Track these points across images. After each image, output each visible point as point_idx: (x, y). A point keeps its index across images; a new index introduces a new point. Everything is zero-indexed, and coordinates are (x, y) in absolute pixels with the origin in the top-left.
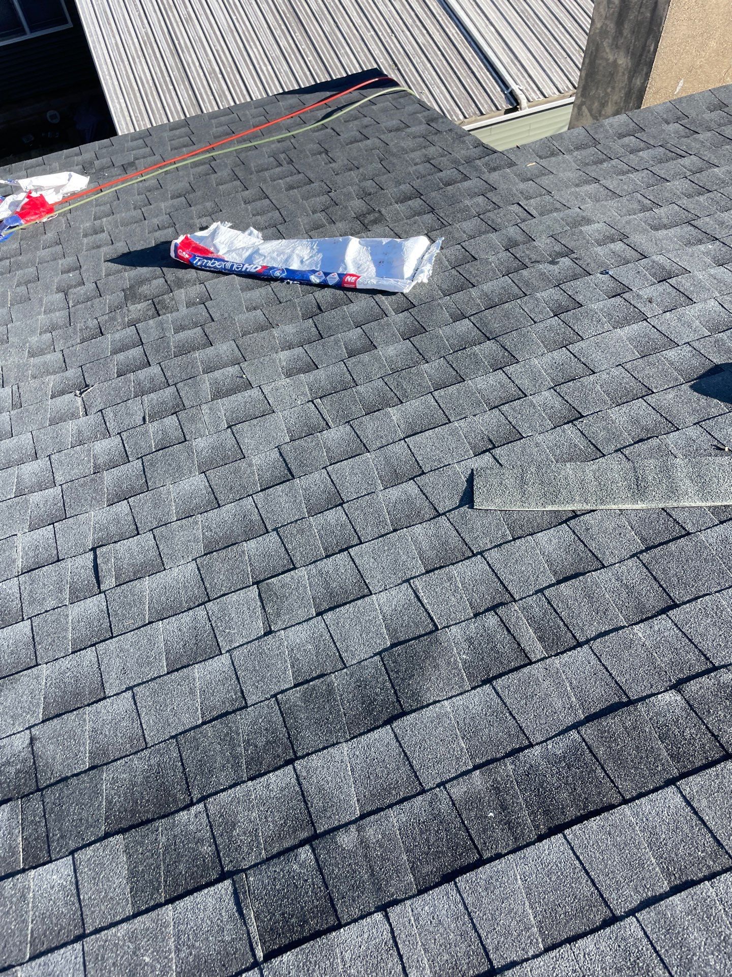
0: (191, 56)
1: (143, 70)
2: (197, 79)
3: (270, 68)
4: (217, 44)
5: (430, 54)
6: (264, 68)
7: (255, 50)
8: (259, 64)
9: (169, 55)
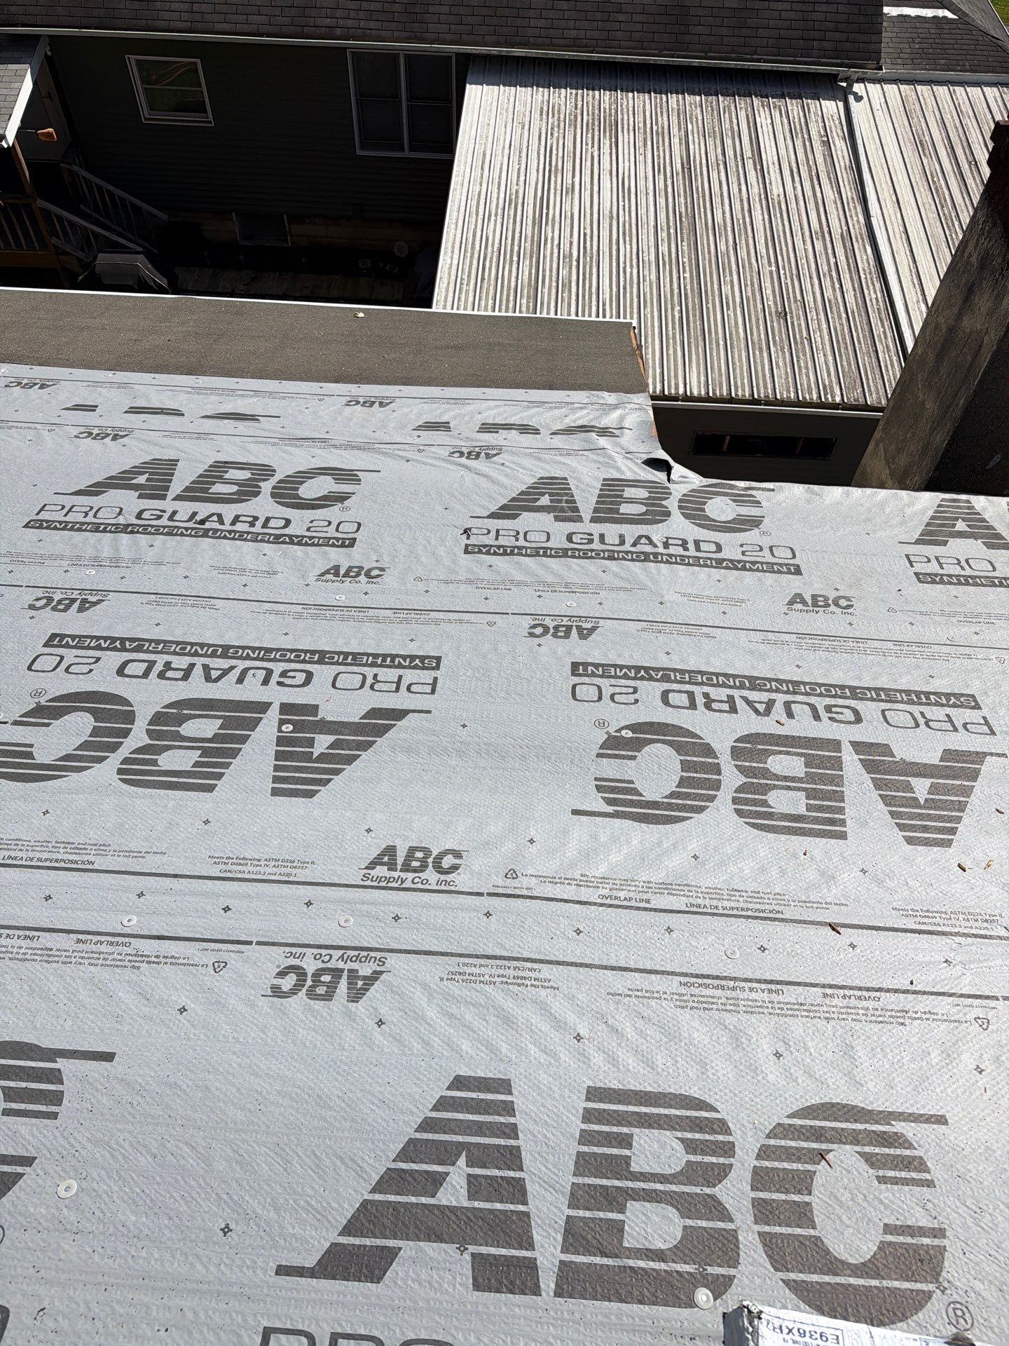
0: (553, 232)
1: (494, 231)
2: (548, 259)
3: (635, 271)
4: (588, 227)
5: (832, 313)
6: (628, 270)
7: (628, 247)
8: (625, 263)
9: (530, 222)
